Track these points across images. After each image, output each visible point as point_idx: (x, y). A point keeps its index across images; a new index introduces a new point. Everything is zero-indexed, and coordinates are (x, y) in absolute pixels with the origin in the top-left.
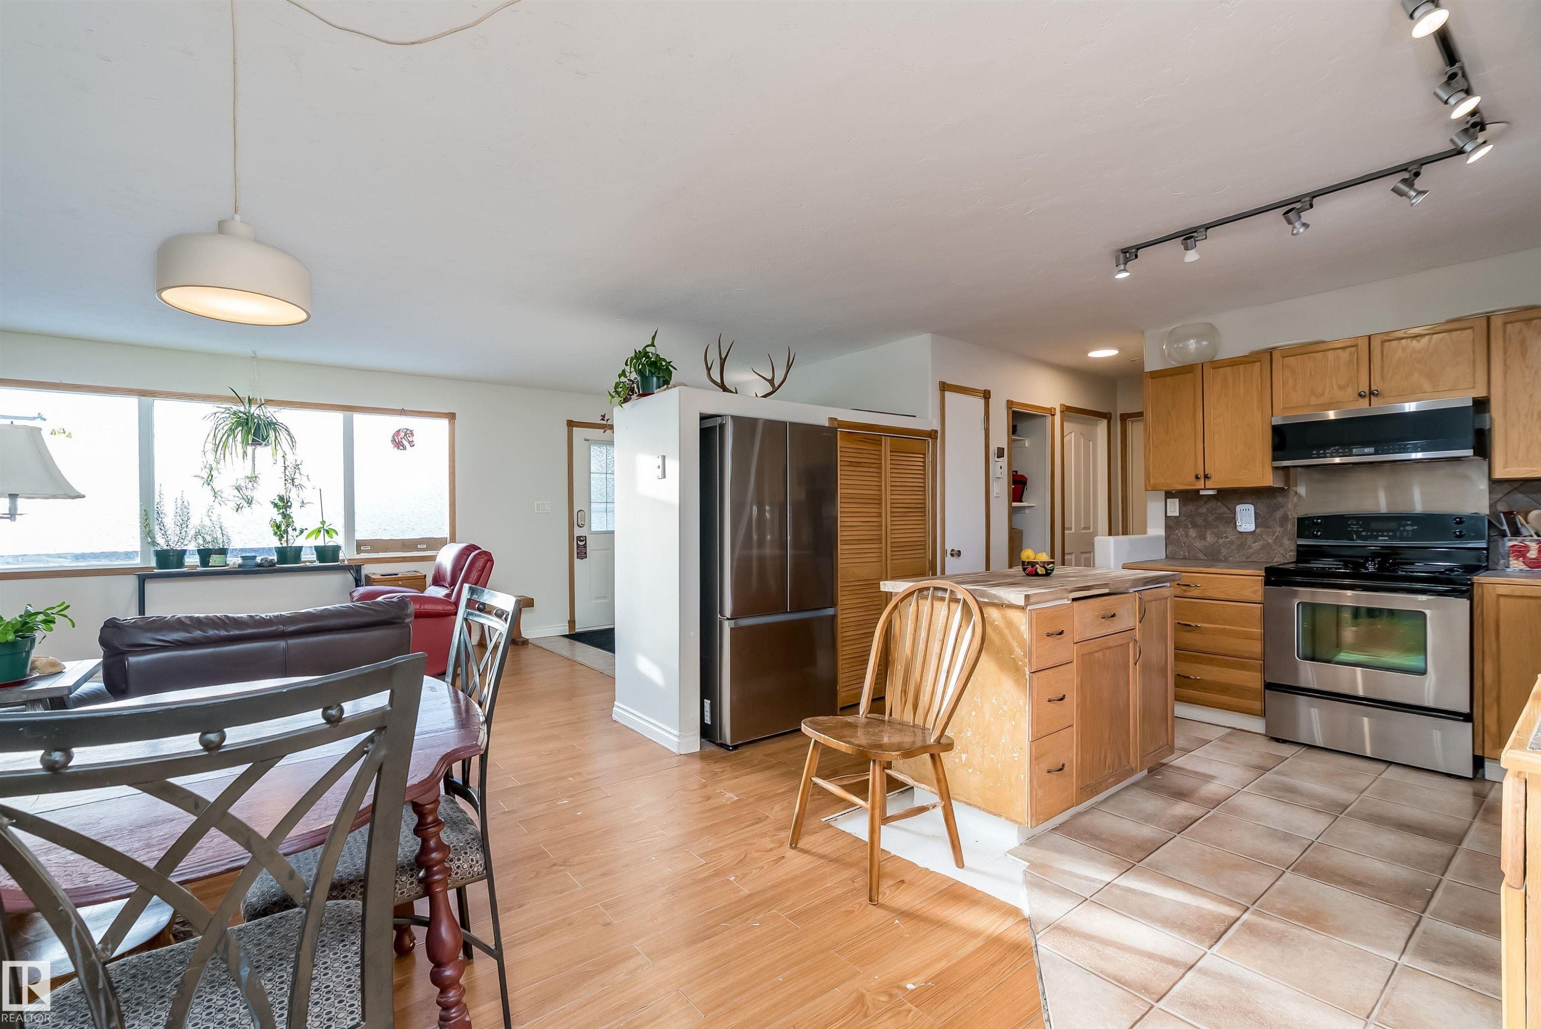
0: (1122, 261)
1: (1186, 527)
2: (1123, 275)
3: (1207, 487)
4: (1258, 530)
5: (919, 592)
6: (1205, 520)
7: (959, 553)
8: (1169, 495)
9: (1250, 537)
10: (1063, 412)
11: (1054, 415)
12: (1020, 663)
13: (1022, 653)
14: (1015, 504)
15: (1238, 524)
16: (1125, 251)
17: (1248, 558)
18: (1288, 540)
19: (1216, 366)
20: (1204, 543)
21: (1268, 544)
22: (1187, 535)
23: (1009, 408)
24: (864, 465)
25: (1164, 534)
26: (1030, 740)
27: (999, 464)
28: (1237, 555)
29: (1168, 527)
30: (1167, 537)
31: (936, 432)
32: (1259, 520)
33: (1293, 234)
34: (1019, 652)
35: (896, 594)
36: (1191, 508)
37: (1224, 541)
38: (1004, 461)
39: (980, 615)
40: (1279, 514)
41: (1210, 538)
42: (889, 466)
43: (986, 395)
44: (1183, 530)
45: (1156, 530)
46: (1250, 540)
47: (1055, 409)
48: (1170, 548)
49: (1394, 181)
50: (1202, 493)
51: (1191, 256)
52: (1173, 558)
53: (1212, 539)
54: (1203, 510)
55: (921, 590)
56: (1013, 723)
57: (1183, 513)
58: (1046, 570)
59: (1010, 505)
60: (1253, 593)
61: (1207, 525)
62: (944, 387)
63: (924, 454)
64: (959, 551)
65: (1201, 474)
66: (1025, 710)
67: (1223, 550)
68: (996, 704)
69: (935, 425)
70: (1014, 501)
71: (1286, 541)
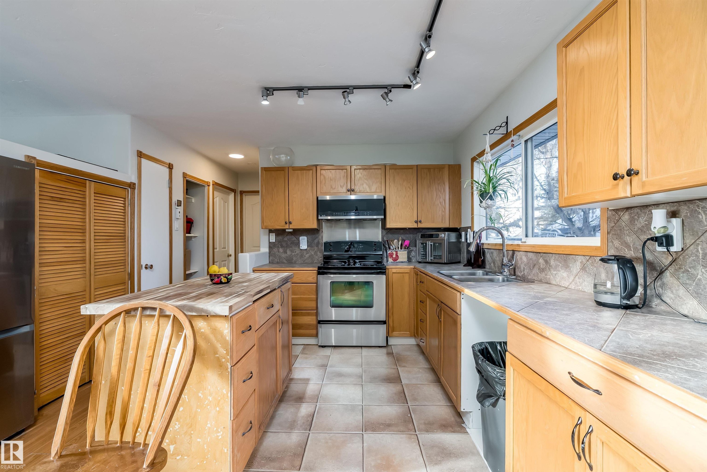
0: (265, 94)
1: (278, 247)
2: (265, 103)
3: (290, 228)
4: (308, 248)
5: (126, 313)
6: (287, 244)
7: (151, 267)
8: (271, 231)
9: (305, 252)
10: (214, 185)
11: (209, 186)
12: (223, 360)
13: (225, 352)
14: (187, 235)
15: (301, 246)
16: (267, 89)
17: (304, 261)
18: (319, 252)
19: (294, 169)
20: (286, 255)
21: (312, 255)
22: (279, 252)
23: (184, 177)
24: (67, 201)
25: (268, 251)
26: (232, 419)
27: (178, 210)
28: (300, 260)
29: (270, 247)
30: (270, 253)
31: (134, 184)
32: (309, 244)
33: (344, 104)
34: (222, 351)
35: (101, 316)
36: (280, 238)
37: (294, 254)
38: (181, 209)
39: (191, 329)
40: (316, 241)
41: (289, 253)
42: (93, 204)
43: (170, 167)
44: (277, 249)
45: (265, 249)
46: (305, 253)
47: (210, 183)
48: (271, 258)
49: (382, 91)
50: (287, 230)
51: (301, 102)
52: (273, 263)
53: (290, 253)
54: (286, 239)
55: (128, 312)
56: (218, 409)
57: (277, 240)
58: (228, 279)
59: (184, 235)
60: (312, 279)
61: (288, 246)
62: (140, 155)
63: (125, 198)
64: (152, 266)
65: (288, 222)
66: (228, 396)
67: (294, 258)
68: (202, 396)
69: (133, 179)
70: (187, 233)
71: (319, 253)
